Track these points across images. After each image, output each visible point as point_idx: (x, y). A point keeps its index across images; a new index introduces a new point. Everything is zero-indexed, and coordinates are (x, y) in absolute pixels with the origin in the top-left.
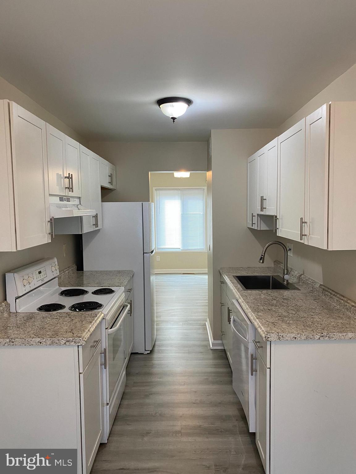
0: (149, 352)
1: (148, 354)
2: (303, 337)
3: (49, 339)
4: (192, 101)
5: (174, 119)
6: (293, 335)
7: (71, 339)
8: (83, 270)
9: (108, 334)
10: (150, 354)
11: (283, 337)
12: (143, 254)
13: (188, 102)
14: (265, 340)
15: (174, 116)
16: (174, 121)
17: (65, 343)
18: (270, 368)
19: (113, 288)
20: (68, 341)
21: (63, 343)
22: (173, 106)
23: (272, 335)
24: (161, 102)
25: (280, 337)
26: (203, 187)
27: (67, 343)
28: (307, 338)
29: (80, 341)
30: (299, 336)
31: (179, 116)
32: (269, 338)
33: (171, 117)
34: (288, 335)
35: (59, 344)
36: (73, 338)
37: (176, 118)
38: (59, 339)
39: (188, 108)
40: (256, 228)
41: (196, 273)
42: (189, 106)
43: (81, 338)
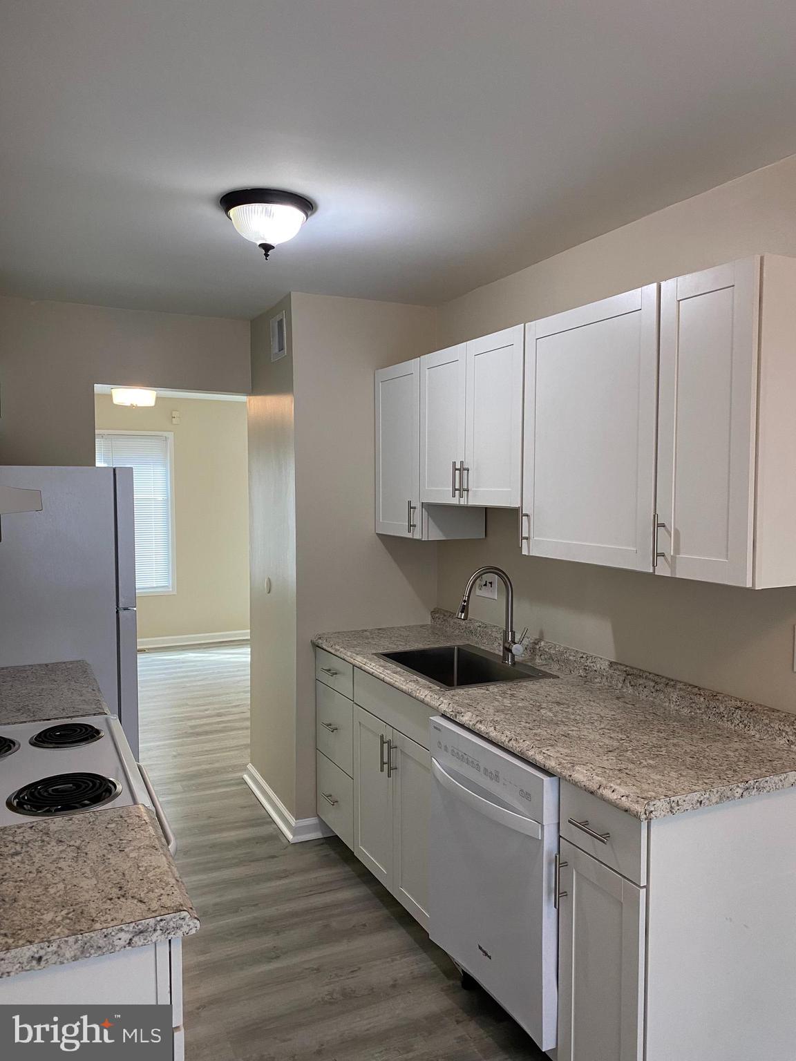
3: (71, 939)
4: (316, 204)
5: (267, 248)
6: (696, 796)
7: (152, 922)
11: (678, 805)
12: (117, 612)
13: (306, 204)
15: (268, 242)
16: (267, 255)
17: (131, 940)
18: (647, 887)
20: (141, 932)
21: (122, 943)
22: (269, 214)
23: (658, 803)
24: (232, 199)
25: (673, 805)
26: (166, 434)
27: (136, 939)
28: (720, 800)
29: (181, 922)
30: (707, 795)
31: (280, 242)
32: (651, 812)
33: (259, 243)
34: (687, 798)
35: (106, 950)
36: (159, 918)
37: (273, 247)
38: (110, 930)
39: (303, 222)
40: (417, 536)
41: (148, 649)
42: (307, 216)
43: (185, 913)
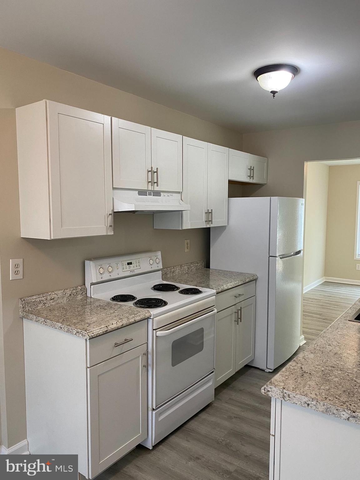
0: (271, 371)
1: (269, 372)
2: (321, 408)
3: (66, 326)
4: (299, 70)
5: (274, 93)
6: (305, 399)
8: (209, 268)
9: (157, 336)
10: (273, 374)
11: (289, 397)
12: (269, 257)
13: (295, 70)
14: (264, 393)
15: (274, 90)
16: (274, 96)
17: (76, 333)
18: (274, 436)
19: (200, 289)
23: (274, 389)
25: (285, 395)
28: (326, 411)
29: (85, 334)
30: (314, 403)
31: (279, 90)
33: (270, 91)
34: (296, 396)
35: (71, 333)
37: (277, 92)
39: (293, 78)
42: (295, 75)
